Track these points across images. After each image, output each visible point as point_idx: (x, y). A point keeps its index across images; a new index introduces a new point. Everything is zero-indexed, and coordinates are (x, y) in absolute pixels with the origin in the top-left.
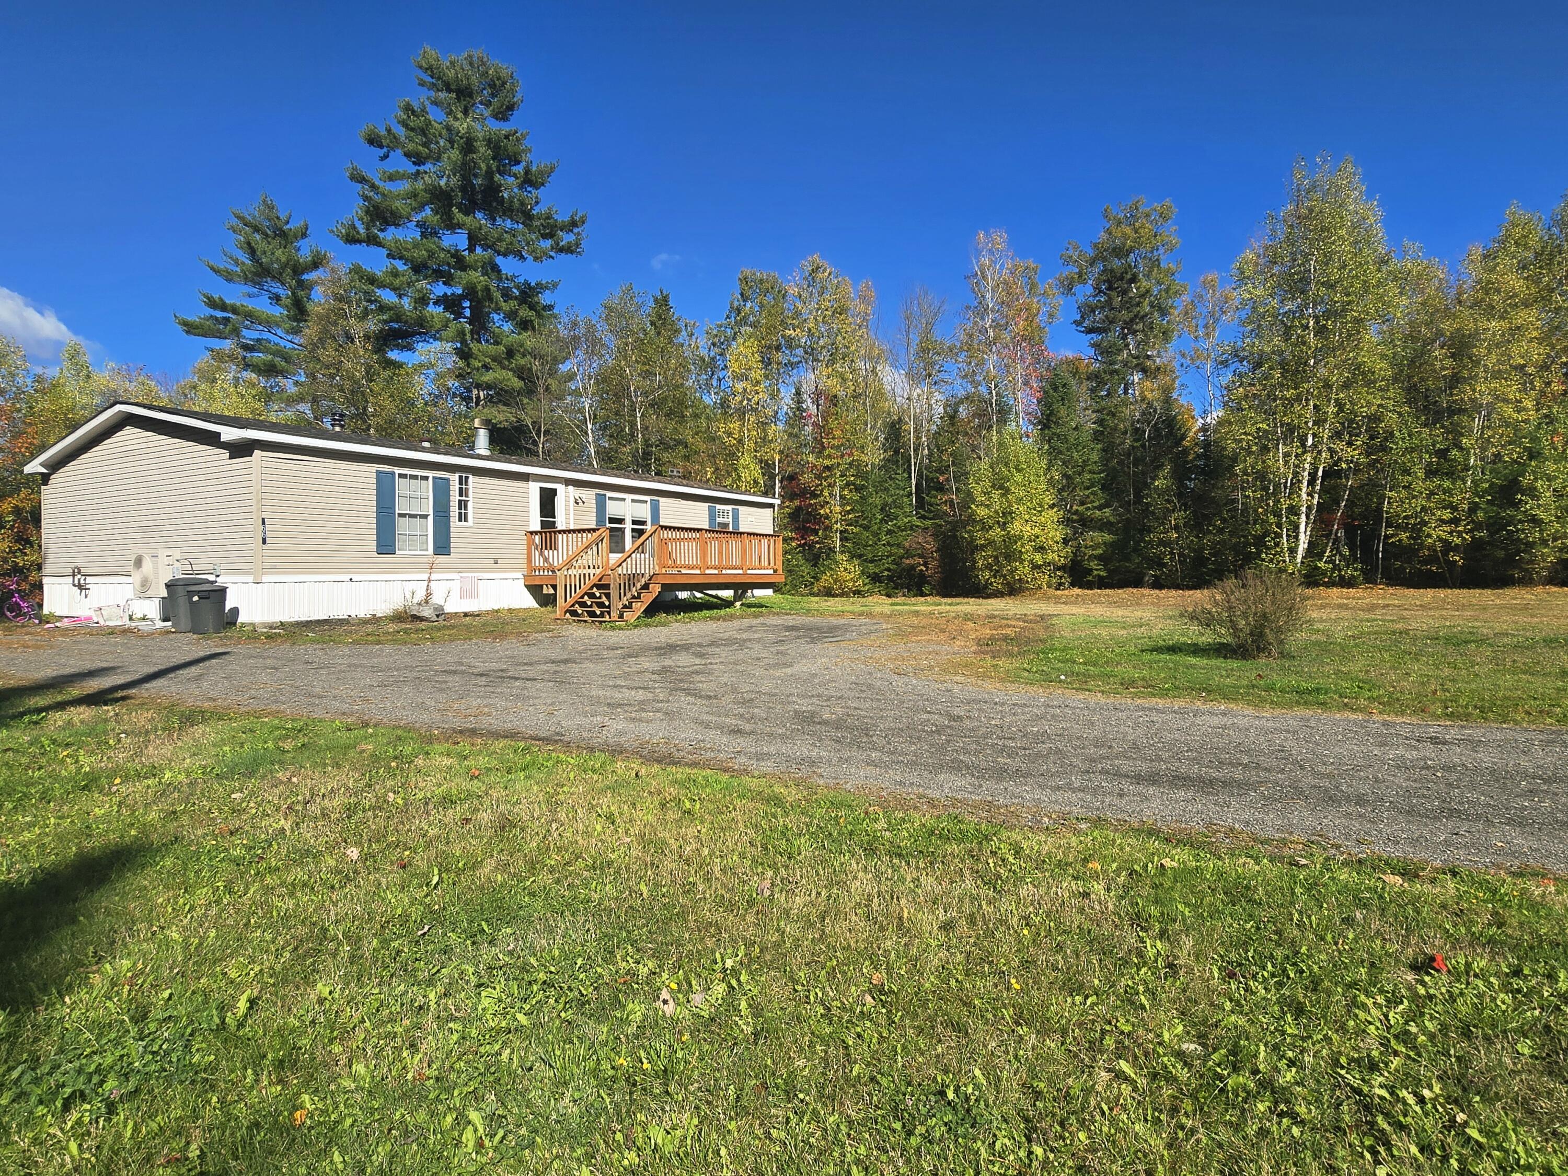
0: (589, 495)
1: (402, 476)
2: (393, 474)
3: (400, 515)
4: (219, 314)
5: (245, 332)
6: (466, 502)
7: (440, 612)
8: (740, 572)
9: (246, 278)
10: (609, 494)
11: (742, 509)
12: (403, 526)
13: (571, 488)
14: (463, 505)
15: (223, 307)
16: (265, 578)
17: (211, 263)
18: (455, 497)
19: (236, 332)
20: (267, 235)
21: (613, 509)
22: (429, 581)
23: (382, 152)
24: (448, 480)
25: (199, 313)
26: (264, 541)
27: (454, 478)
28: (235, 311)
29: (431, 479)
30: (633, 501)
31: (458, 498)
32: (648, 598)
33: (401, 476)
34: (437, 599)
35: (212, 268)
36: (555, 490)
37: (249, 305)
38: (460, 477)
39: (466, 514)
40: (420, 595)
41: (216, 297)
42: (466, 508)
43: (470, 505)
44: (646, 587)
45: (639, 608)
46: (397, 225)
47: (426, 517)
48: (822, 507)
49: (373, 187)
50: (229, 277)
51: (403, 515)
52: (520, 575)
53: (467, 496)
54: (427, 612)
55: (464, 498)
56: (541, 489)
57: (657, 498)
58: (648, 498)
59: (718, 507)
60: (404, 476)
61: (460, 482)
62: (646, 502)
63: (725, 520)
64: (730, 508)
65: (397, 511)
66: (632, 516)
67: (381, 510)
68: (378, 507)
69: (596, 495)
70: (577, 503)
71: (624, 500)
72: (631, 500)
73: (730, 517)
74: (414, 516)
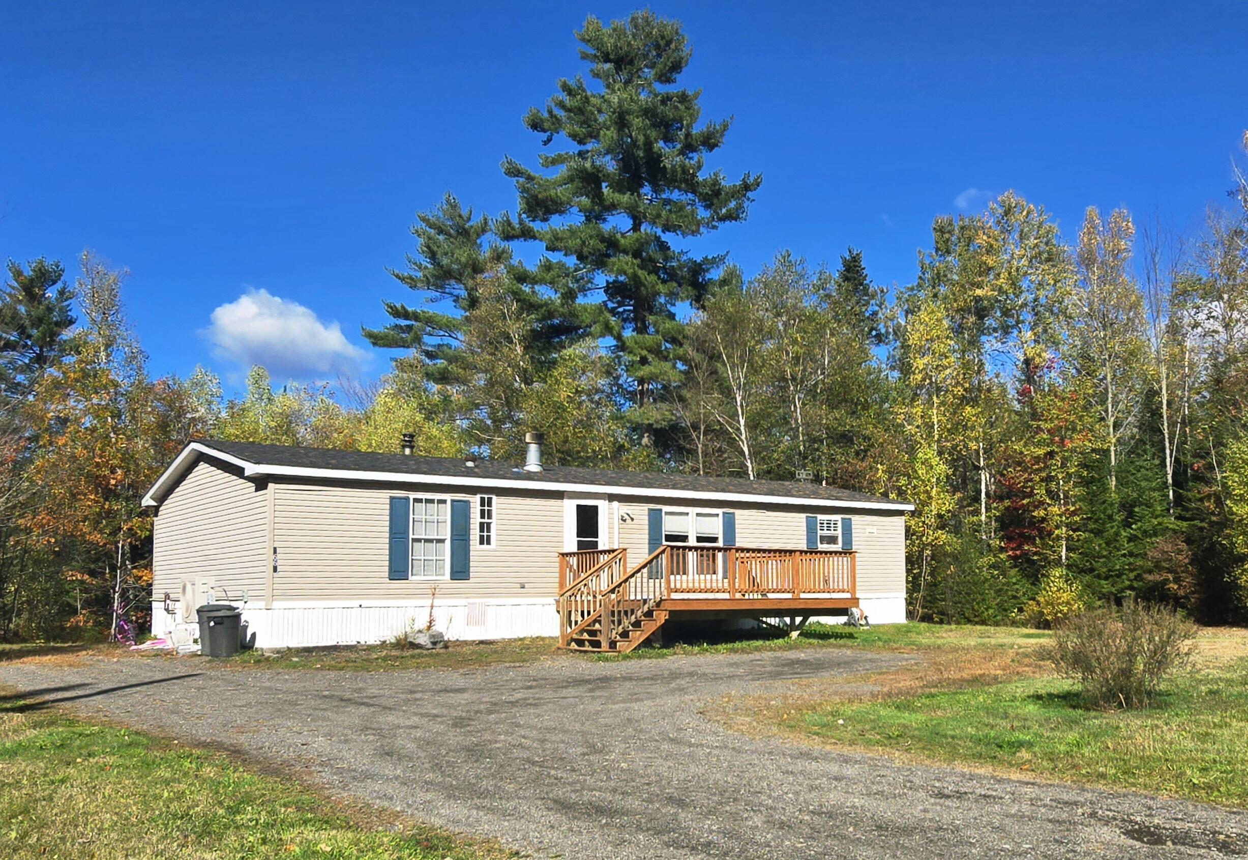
0: (641, 512)
1: (419, 501)
2: (407, 499)
3: (414, 540)
4: (404, 323)
5: (426, 339)
6: (489, 524)
7: (437, 640)
8: (789, 596)
9: (428, 283)
10: (666, 508)
11: (856, 519)
12: (418, 552)
13: (615, 504)
14: (485, 527)
15: (406, 315)
16: (275, 604)
17: (396, 272)
18: (476, 519)
19: (418, 340)
20: (450, 235)
21: (671, 525)
22: (432, 607)
23: (544, 136)
24: (468, 502)
25: (384, 323)
26: (275, 569)
27: (476, 499)
28: (416, 317)
29: (449, 503)
30: (698, 515)
31: (479, 520)
32: (650, 628)
33: (416, 500)
34: (438, 627)
35: (397, 276)
36: (596, 508)
37: (431, 310)
38: (482, 499)
39: (489, 537)
40: (422, 624)
41: (398, 306)
42: (489, 531)
43: (493, 527)
44: (649, 614)
45: (638, 637)
46: (561, 213)
47: (442, 541)
48: (1036, 507)
49: (530, 178)
50: (412, 283)
51: (419, 540)
52: (551, 600)
53: (490, 517)
54: (423, 640)
55: (486, 520)
56: (579, 507)
57: (731, 511)
58: (720, 511)
59: (820, 517)
60: (420, 501)
61: (482, 504)
62: (717, 515)
63: (832, 533)
64: (838, 517)
65: (411, 536)
66: (697, 532)
67: (393, 536)
68: (391, 532)
69: (650, 510)
70: (624, 520)
71: (687, 514)
72: (696, 514)
73: (839, 529)
74: (430, 541)
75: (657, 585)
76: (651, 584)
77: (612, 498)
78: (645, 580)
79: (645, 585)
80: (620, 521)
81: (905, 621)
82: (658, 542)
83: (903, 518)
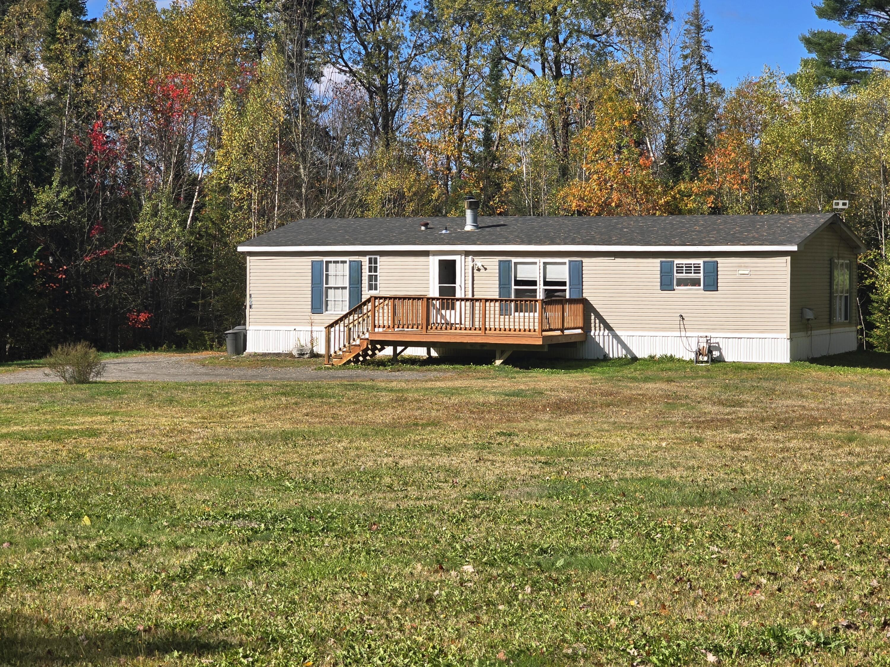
0: (493, 263)
2: (322, 262)
3: (326, 288)
6: (375, 276)
10: (516, 259)
11: (725, 262)
12: (330, 296)
13: (470, 258)
14: (372, 278)
16: (251, 327)
18: (366, 273)
21: (522, 272)
24: (360, 262)
26: (250, 307)
27: (365, 260)
29: (348, 262)
30: (546, 263)
31: (368, 273)
32: (356, 351)
33: (327, 262)
36: (454, 262)
38: (370, 260)
39: (375, 285)
42: (376, 280)
43: (378, 278)
45: (347, 356)
47: (344, 288)
51: (331, 288)
53: (376, 271)
55: (373, 274)
56: (440, 261)
57: (579, 259)
58: (566, 260)
59: (677, 261)
60: (330, 262)
61: (370, 262)
62: (564, 263)
63: (693, 275)
64: (700, 261)
65: (325, 286)
66: (545, 278)
67: (314, 286)
68: (312, 284)
69: (500, 262)
70: (479, 270)
71: (535, 263)
72: (544, 263)
73: (702, 271)
74: (338, 288)
75: (507, 320)
76: (502, 320)
77: (467, 253)
78: (497, 316)
79: (497, 320)
80: (475, 271)
81: (788, 361)
82: (507, 286)
83: (789, 258)
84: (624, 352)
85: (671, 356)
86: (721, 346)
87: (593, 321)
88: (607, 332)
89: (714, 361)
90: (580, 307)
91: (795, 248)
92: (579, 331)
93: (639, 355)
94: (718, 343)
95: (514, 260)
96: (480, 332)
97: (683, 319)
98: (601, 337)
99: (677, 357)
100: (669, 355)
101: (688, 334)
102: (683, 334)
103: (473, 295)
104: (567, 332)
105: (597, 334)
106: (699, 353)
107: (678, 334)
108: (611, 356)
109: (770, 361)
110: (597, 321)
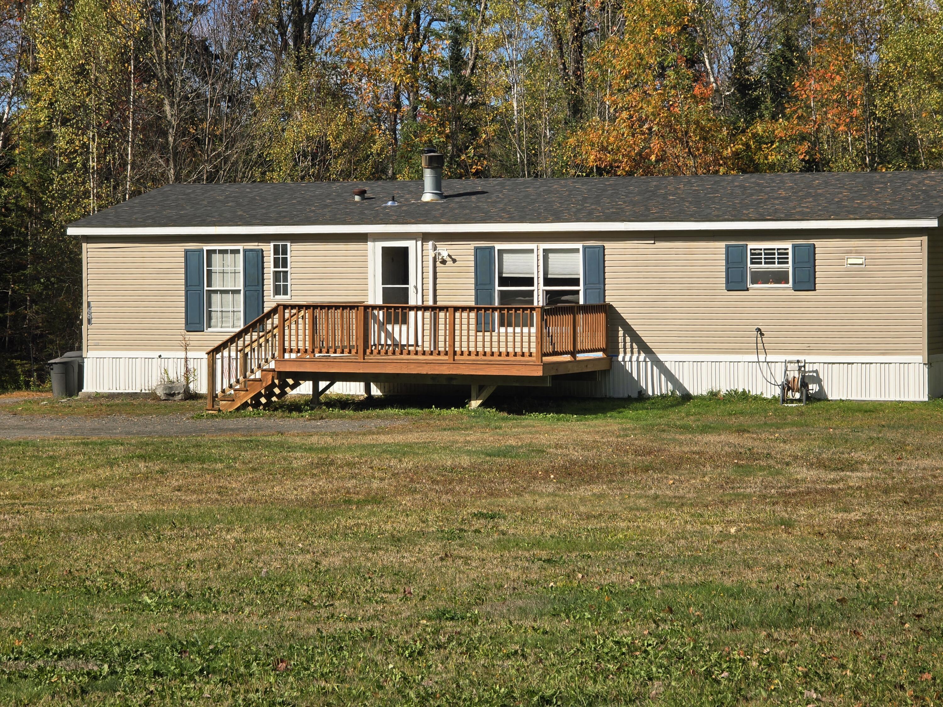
0: (464, 251)
2: (201, 251)
3: (210, 292)
6: (284, 273)
10: (501, 246)
11: (827, 245)
12: (215, 304)
13: (430, 244)
14: (280, 277)
16: (90, 354)
18: (270, 269)
21: (509, 265)
24: (261, 251)
26: (89, 321)
27: (268, 248)
29: (241, 252)
30: (548, 251)
31: (272, 269)
32: (255, 388)
33: (209, 251)
36: (406, 249)
38: (277, 248)
39: (286, 287)
42: (285, 280)
43: (289, 276)
45: (241, 397)
47: (235, 292)
51: (216, 292)
53: (285, 265)
55: (281, 269)
56: (384, 249)
57: (599, 243)
58: (579, 245)
59: (752, 245)
60: (214, 251)
61: (276, 251)
62: (576, 251)
63: (776, 267)
64: (787, 245)
65: (206, 288)
66: (546, 273)
67: (189, 288)
68: (186, 285)
69: (476, 249)
70: (444, 262)
71: (531, 251)
72: (545, 250)
73: (790, 260)
74: (226, 292)
75: (487, 339)
76: (480, 339)
77: (426, 237)
78: (472, 333)
79: (472, 339)
80: (438, 264)
81: (926, 399)
82: (487, 287)
83: (925, 239)
84: (670, 386)
85: (744, 392)
86: (821, 377)
87: (621, 339)
88: (642, 356)
89: (810, 399)
90: (601, 317)
91: (933, 223)
92: (600, 355)
93: (694, 391)
94: (816, 372)
95: (499, 246)
96: (446, 358)
97: (762, 334)
98: (635, 364)
99: (753, 393)
100: (740, 390)
101: (770, 358)
102: (762, 358)
103: (435, 301)
104: (581, 357)
105: (627, 358)
106: (787, 386)
107: (754, 358)
108: (650, 393)
109: (898, 399)
110: (628, 339)
